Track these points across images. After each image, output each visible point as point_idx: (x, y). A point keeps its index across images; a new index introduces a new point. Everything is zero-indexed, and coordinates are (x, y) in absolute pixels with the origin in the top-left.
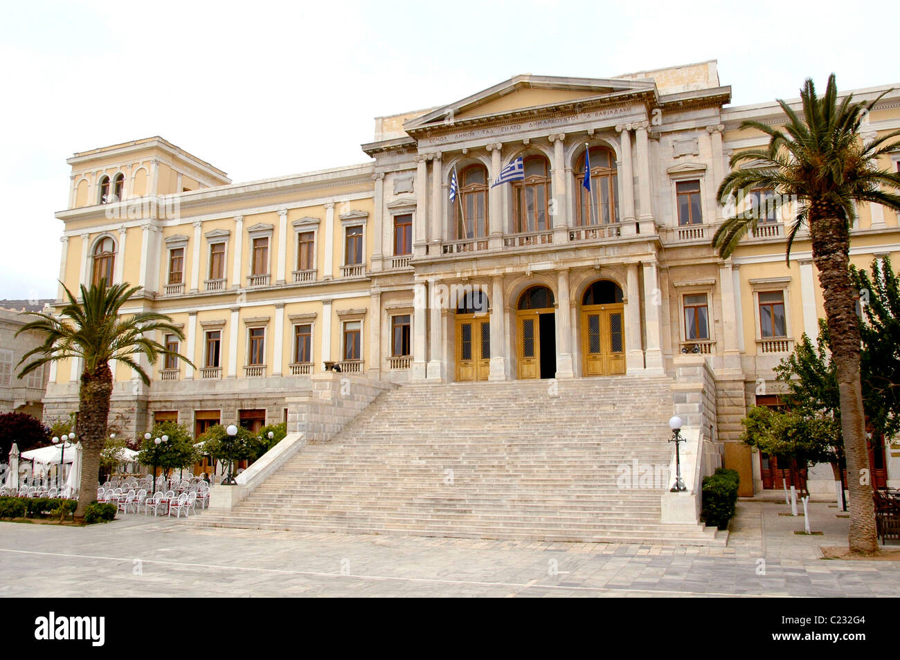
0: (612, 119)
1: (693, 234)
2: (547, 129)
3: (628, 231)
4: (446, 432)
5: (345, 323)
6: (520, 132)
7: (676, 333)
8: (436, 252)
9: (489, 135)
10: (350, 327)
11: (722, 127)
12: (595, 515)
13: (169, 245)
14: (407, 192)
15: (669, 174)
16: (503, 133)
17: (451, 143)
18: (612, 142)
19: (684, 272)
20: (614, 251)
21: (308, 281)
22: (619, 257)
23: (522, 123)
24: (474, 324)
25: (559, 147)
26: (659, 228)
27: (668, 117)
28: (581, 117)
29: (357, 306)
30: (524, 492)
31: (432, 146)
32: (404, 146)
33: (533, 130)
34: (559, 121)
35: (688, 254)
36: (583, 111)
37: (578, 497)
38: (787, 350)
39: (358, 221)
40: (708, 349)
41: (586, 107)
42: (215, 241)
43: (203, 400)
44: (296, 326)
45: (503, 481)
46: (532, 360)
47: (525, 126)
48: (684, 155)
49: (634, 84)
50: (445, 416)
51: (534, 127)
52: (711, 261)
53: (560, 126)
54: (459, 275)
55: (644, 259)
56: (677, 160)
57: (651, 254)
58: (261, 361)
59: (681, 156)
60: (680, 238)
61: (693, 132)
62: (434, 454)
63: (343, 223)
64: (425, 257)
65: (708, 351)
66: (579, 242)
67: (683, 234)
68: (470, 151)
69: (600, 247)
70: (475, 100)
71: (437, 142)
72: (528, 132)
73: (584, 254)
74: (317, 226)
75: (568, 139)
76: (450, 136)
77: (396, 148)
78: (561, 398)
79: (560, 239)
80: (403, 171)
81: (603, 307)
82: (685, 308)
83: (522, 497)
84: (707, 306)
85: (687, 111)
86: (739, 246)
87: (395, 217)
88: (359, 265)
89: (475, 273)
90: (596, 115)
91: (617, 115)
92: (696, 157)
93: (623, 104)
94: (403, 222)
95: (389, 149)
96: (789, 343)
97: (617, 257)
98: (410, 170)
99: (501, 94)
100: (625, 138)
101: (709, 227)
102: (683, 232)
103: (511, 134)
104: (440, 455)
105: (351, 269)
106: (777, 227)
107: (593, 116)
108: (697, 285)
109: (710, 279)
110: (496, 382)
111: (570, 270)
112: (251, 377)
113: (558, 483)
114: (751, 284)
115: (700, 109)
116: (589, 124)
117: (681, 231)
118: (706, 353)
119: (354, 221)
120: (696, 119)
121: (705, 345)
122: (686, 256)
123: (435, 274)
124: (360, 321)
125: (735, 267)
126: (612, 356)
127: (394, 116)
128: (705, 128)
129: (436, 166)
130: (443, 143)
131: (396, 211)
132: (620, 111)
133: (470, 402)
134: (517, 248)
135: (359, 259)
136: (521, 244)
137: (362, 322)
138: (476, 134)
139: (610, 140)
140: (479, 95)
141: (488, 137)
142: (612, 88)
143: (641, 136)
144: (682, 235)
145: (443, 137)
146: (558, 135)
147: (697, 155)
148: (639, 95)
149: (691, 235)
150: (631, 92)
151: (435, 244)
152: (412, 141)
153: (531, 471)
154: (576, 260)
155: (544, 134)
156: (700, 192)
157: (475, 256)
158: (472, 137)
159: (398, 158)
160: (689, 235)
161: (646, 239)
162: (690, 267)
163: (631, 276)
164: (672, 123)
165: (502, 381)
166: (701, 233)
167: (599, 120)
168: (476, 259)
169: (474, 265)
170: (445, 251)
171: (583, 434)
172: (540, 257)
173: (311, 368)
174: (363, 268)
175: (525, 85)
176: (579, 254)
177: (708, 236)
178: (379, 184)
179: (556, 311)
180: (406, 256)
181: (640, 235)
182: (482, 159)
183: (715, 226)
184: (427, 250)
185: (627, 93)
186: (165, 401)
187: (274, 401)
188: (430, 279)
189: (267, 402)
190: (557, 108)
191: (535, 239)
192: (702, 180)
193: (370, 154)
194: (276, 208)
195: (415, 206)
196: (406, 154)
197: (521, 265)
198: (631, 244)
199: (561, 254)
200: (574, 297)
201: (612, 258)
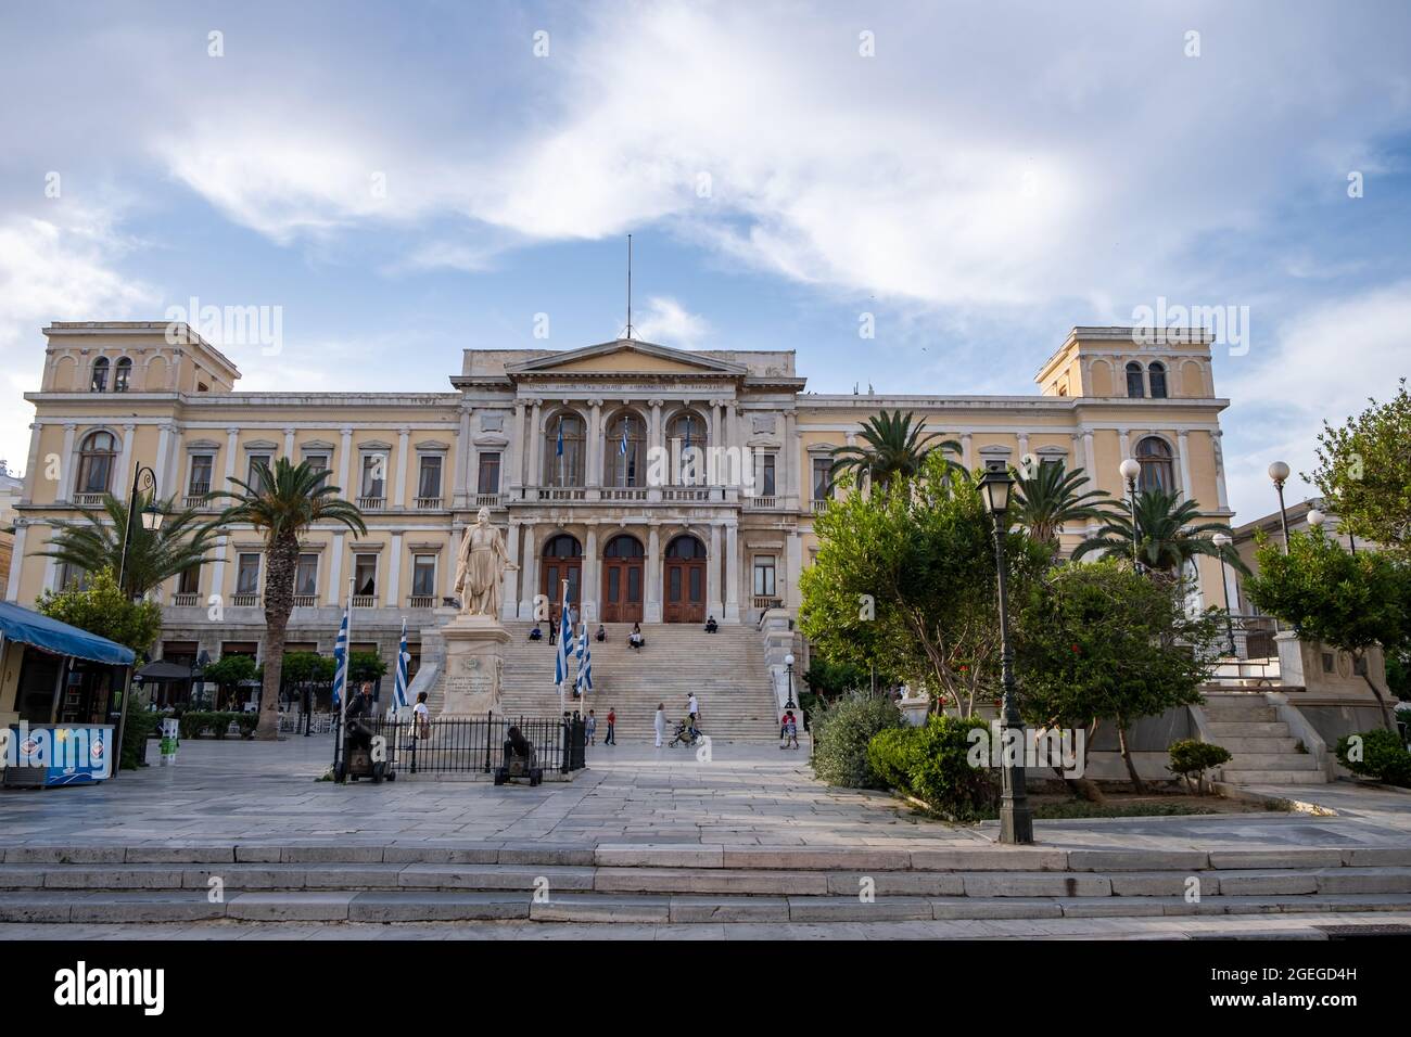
0: (706, 393)
2: (646, 393)
3: (715, 497)
5: (416, 556)
6: (620, 392)
8: (532, 496)
9: (591, 390)
10: (422, 561)
11: (796, 412)
13: (191, 451)
14: (496, 431)
15: (749, 447)
16: (604, 391)
17: (552, 392)
18: (704, 413)
19: (756, 534)
20: (702, 513)
21: (375, 509)
22: (706, 518)
23: (625, 384)
24: (561, 567)
25: (656, 412)
26: (740, 497)
28: (679, 388)
29: (433, 539)
31: (532, 392)
32: (497, 385)
33: (633, 393)
34: (659, 387)
35: (762, 520)
39: (437, 452)
42: (256, 453)
43: (235, 630)
44: (358, 555)
47: (626, 388)
48: (763, 432)
49: (729, 367)
51: (634, 390)
52: (780, 528)
53: (659, 393)
54: (554, 521)
55: (727, 522)
56: (756, 435)
57: (734, 518)
59: (760, 432)
60: (755, 506)
61: (771, 413)
63: (419, 452)
64: (521, 500)
66: (671, 501)
68: (570, 402)
69: (689, 508)
71: (538, 389)
72: (628, 393)
73: (675, 512)
74: (388, 451)
75: (666, 405)
76: (552, 385)
77: (489, 385)
79: (654, 497)
80: (491, 409)
82: (755, 567)
84: (775, 567)
85: (767, 393)
86: (801, 517)
87: (481, 454)
88: (437, 498)
89: (571, 521)
90: (693, 387)
91: (711, 391)
93: (717, 382)
94: (490, 462)
95: (480, 385)
97: (704, 518)
98: (500, 409)
99: (605, 353)
100: (717, 412)
101: (779, 498)
102: (758, 500)
103: (612, 392)
105: (427, 501)
107: (689, 389)
108: (767, 548)
109: (778, 544)
111: (662, 526)
112: (298, 607)
114: (811, 551)
115: (780, 394)
116: (685, 395)
119: (432, 452)
120: (775, 402)
121: (771, 601)
122: (759, 522)
123: (530, 518)
124: (434, 556)
125: (799, 535)
126: (691, 605)
128: (782, 410)
129: (536, 412)
130: (543, 390)
131: (483, 448)
132: (713, 388)
134: (613, 501)
135: (436, 491)
136: (617, 497)
137: (437, 556)
139: (702, 411)
141: (589, 392)
143: (731, 412)
144: (757, 503)
145: (546, 385)
146: (656, 400)
147: (773, 434)
148: (733, 376)
150: (726, 373)
151: (532, 488)
152: (508, 381)
154: (666, 517)
155: (643, 397)
156: (774, 466)
157: (572, 505)
158: (573, 390)
159: (487, 396)
160: (766, 504)
161: (730, 505)
162: (762, 532)
163: (716, 534)
164: (755, 402)
166: (775, 504)
167: (695, 393)
168: (572, 507)
169: (570, 513)
170: (542, 497)
172: (634, 511)
173: (375, 601)
174: (440, 502)
175: (629, 350)
176: (670, 513)
177: (779, 505)
178: (465, 417)
179: (646, 562)
180: (491, 495)
181: (726, 501)
182: (582, 412)
183: (785, 498)
184: (524, 493)
185: (723, 373)
186: (181, 630)
187: (328, 634)
188: (525, 522)
189: (319, 635)
190: (659, 376)
191: (630, 494)
192: (776, 456)
193: (456, 386)
194: (339, 426)
195: (505, 446)
196: (497, 393)
197: (616, 518)
198: (716, 508)
199: (654, 510)
200: (663, 550)
201: (699, 518)
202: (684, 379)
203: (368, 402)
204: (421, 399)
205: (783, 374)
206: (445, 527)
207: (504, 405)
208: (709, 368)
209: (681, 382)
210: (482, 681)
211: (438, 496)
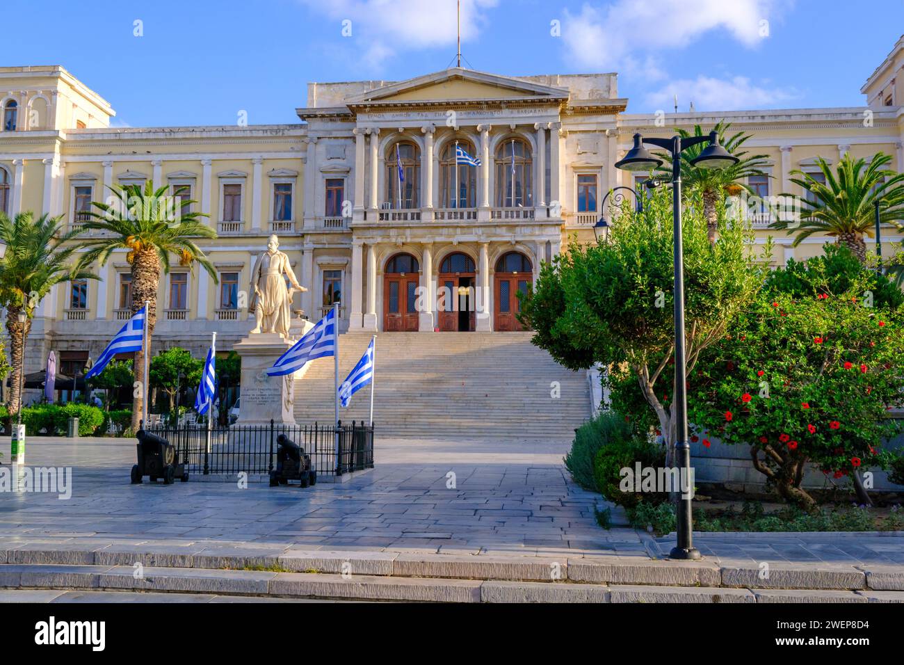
0: (531, 117)
1: (589, 220)
2: (475, 119)
3: (540, 215)
8: (374, 218)
9: (424, 118)
11: (618, 132)
13: (73, 182)
14: (339, 158)
15: (573, 167)
16: (436, 117)
17: (389, 121)
18: (529, 136)
20: (528, 230)
21: (235, 232)
22: (532, 236)
24: (402, 282)
25: (485, 137)
26: (564, 214)
27: (575, 119)
28: (506, 113)
31: (370, 121)
32: (338, 115)
33: (465, 119)
34: (487, 113)
35: (584, 236)
39: (287, 179)
44: (223, 274)
46: (451, 316)
48: (586, 153)
49: (553, 90)
51: (464, 116)
53: (487, 119)
54: (394, 240)
55: (552, 239)
56: (580, 156)
57: (558, 235)
58: (183, 305)
59: (583, 153)
61: (594, 134)
63: (271, 179)
64: (364, 222)
66: (499, 220)
68: (405, 130)
69: (516, 226)
70: (414, 86)
71: (376, 119)
72: (458, 120)
73: (502, 231)
74: (244, 179)
75: (494, 130)
76: (388, 114)
77: (331, 116)
79: (484, 217)
80: (335, 138)
85: (590, 115)
87: (327, 180)
88: (289, 221)
89: (409, 240)
90: (518, 112)
91: (535, 115)
92: (595, 156)
93: (542, 106)
94: (335, 187)
95: (323, 116)
97: (529, 235)
98: (342, 138)
100: (542, 135)
103: (444, 120)
105: (280, 224)
107: (515, 113)
110: (426, 333)
111: (491, 243)
112: (172, 320)
115: (602, 115)
116: (511, 120)
117: (580, 216)
119: (283, 179)
120: (597, 123)
123: (372, 238)
128: (604, 131)
129: (375, 139)
130: (381, 119)
131: (328, 174)
132: (538, 112)
134: (446, 221)
135: (288, 215)
136: (450, 218)
138: (412, 115)
139: (527, 134)
141: (423, 120)
142: (533, 91)
143: (556, 135)
144: (580, 220)
145: (382, 114)
146: (485, 126)
147: (596, 154)
148: (556, 100)
150: (550, 97)
151: (372, 211)
152: (348, 111)
154: (495, 235)
155: (472, 123)
156: (596, 185)
157: (409, 225)
158: (408, 118)
159: (330, 125)
160: (586, 220)
161: (555, 223)
163: (541, 251)
164: (579, 124)
165: (431, 332)
166: (595, 220)
167: (521, 117)
168: (409, 228)
169: (408, 233)
170: (382, 219)
172: (466, 230)
174: (293, 225)
175: (457, 78)
176: (498, 230)
178: (311, 146)
179: (477, 276)
180: (337, 218)
181: (550, 219)
182: (416, 139)
184: (366, 215)
185: (547, 97)
186: (73, 341)
187: (199, 343)
188: (368, 242)
189: (191, 344)
190: (487, 103)
191: (462, 214)
192: (598, 176)
193: (302, 117)
194: (200, 157)
195: (348, 172)
196: (339, 123)
197: (449, 235)
198: (542, 225)
199: (483, 229)
200: (493, 266)
201: (524, 236)
202: (510, 105)
203: (224, 135)
204: (271, 131)
205: (605, 95)
206: (297, 248)
207: (345, 134)
208: (533, 93)
209: (507, 107)
210: (273, 392)
211: (290, 219)
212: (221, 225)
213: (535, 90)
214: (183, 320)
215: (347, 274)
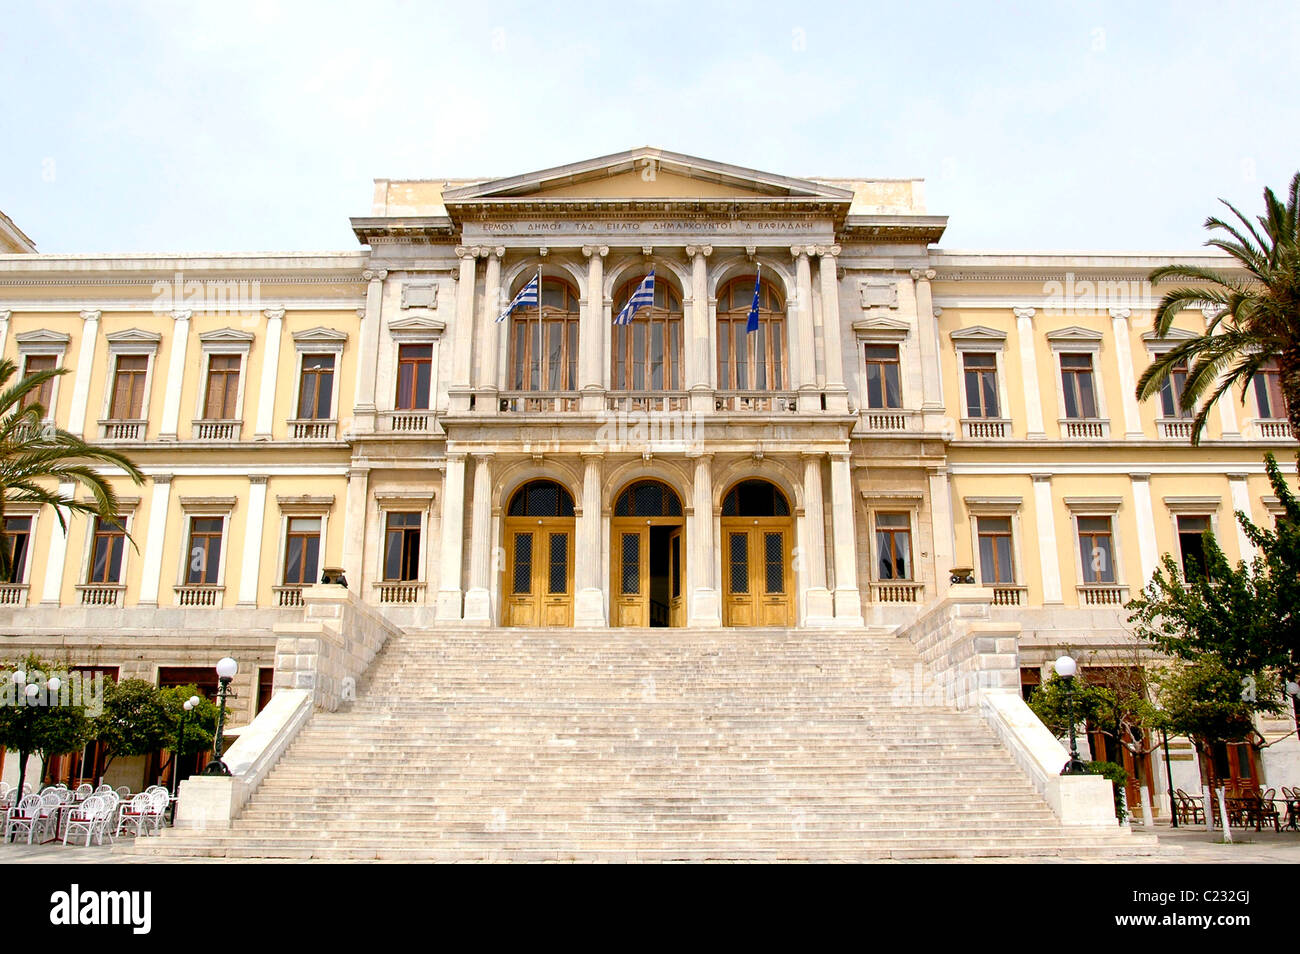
0: (785, 235)
1: (890, 423)
2: (681, 235)
3: (809, 405)
4: (556, 701)
5: (290, 519)
6: (639, 235)
7: (865, 568)
8: (488, 408)
9: (587, 231)
10: (299, 527)
11: (932, 274)
12: (944, 817)
14: (426, 307)
15: (856, 330)
16: (610, 232)
17: (522, 235)
18: (780, 269)
19: (878, 477)
20: (786, 433)
21: (223, 440)
22: (795, 443)
23: (642, 221)
24: (538, 533)
25: (700, 266)
26: (850, 409)
27: (856, 248)
28: (737, 226)
29: (318, 490)
30: (794, 786)
31: (487, 236)
32: (428, 232)
33: (660, 235)
34: (703, 227)
35: (884, 450)
36: (741, 218)
37: (893, 791)
38: (1018, 603)
39: (326, 346)
40: (911, 595)
41: (745, 212)
42: (35, 351)
44: (192, 518)
45: (741, 771)
46: (636, 600)
47: (647, 227)
48: (877, 306)
49: (824, 189)
50: (534, 676)
51: (661, 230)
52: (917, 464)
53: (703, 235)
54: (527, 449)
55: (833, 450)
56: (866, 311)
57: (845, 443)
58: (114, 576)
59: (872, 306)
60: (871, 427)
61: (890, 275)
62: (581, 729)
63: (299, 346)
64: (469, 414)
65: (911, 598)
66: (731, 414)
67: (876, 421)
68: (552, 252)
69: (766, 425)
70: (570, 174)
71: (498, 231)
72: (651, 237)
73: (739, 433)
74: (248, 346)
75: (717, 255)
76: (519, 223)
77: (414, 232)
78: (720, 655)
79: (702, 407)
80: (419, 272)
81: (756, 520)
82: (877, 531)
83: (799, 793)
84: (909, 531)
85: (881, 244)
86: (951, 447)
87: (401, 346)
88: (326, 421)
89: (557, 448)
90: (760, 226)
91: (791, 231)
92: (893, 312)
93: (802, 217)
94: (415, 358)
95: (399, 233)
96: (1021, 594)
97: (791, 443)
98: (431, 272)
99: (610, 171)
100: (803, 266)
101: (913, 414)
102: (876, 418)
103: (624, 235)
104: (592, 732)
105: (309, 427)
106: (1002, 425)
107: (754, 227)
108: (896, 499)
109: (911, 489)
110: (590, 630)
111: (715, 460)
112: (91, 605)
113: (845, 772)
114: (967, 504)
115: (900, 244)
116: (749, 238)
117: (873, 416)
118: (908, 600)
119: (320, 346)
120: (895, 257)
121: (908, 589)
122: (880, 454)
123: (485, 444)
124: (320, 518)
125: (950, 476)
126: (767, 599)
127: (409, 181)
128: (908, 271)
129: (493, 268)
130: (506, 232)
131: (404, 335)
132: (796, 226)
133: (566, 657)
135: (324, 410)
137: (324, 518)
138: (564, 227)
139: (776, 266)
140: (574, 167)
141: (585, 235)
142: (788, 190)
143: (828, 267)
144: (873, 422)
145: (508, 224)
146: (700, 247)
147: (895, 309)
148: (829, 207)
149: (887, 424)
150: (818, 200)
151: (487, 395)
152: (447, 224)
153: (779, 756)
154: (725, 442)
155: (679, 243)
156: (898, 362)
157: (560, 421)
158: (557, 231)
159: (413, 251)
160: (885, 423)
161: (836, 420)
162: (884, 471)
163: (812, 474)
164: (862, 257)
165: (599, 628)
166: (901, 422)
167: (766, 235)
168: (558, 425)
169: (555, 436)
170: (503, 408)
171: (800, 706)
173: (219, 596)
174: (332, 427)
175: (649, 166)
176: (732, 433)
177: (912, 427)
178: (374, 288)
179: (689, 520)
180: (418, 411)
181: (826, 413)
182: (572, 268)
183: (922, 414)
184: (473, 402)
185: (812, 200)
187: (139, 653)
188: (475, 450)
189: (122, 653)
190: (703, 208)
192: (902, 346)
193: (362, 236)
195: (441, 331)
196: (429, 245)
198: (812, 424)
200: (717, 501)
201: (779, 444)
204: (304, 259)
205: (907, 212)
206: (339, 469)
207: (440, 265)
208: (787, 193)
209: (739, 217)
211: (328, 417)
212: (199, 427)
213: (792, 188)
214: (111, 606)
215: (431, 519)
